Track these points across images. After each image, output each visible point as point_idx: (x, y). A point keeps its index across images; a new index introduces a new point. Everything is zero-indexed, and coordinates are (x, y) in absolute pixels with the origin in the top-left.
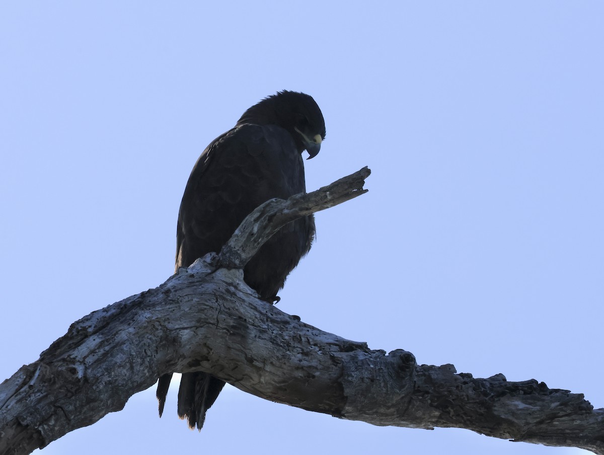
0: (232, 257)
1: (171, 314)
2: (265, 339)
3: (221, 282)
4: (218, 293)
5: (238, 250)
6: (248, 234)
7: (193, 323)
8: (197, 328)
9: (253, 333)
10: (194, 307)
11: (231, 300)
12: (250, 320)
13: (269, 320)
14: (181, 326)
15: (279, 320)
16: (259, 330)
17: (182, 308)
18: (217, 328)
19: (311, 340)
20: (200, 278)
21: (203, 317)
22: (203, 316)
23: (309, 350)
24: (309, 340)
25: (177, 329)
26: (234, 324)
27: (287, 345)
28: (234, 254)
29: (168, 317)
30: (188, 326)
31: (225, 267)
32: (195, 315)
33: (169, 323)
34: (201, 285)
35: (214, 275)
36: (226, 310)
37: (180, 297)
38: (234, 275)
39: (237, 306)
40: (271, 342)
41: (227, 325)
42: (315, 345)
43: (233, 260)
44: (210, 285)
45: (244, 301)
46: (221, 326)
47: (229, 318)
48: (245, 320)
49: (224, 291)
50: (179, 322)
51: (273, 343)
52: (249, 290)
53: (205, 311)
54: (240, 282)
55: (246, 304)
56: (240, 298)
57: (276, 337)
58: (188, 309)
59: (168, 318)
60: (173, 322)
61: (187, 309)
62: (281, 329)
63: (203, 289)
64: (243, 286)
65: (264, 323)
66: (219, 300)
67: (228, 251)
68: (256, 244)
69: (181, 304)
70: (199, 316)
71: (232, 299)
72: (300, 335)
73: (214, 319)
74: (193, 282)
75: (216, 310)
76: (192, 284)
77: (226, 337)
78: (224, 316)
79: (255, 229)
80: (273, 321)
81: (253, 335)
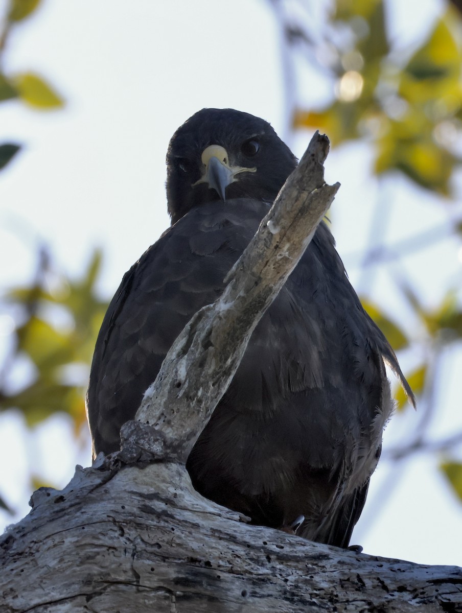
0: (142, 441)
1: (17, 579)
2: (271, 596)
3: (126, 495)
4: (120, 518)
5: (156, 424)
6: (168, 386)
7: (76, 589)
8: (89, 597)
9: (234, 587)
10: (69, 554)
11: (158, 528)
12: (221, 563)
13: (272, 557)
14: (48, 599)
15: (300, 554)
16: (249, 579)
17: (40, 563)
18: (139, 591)
19: (387, 582)
20: (77, 497)
21: (96, 572)
22: (95, 570)
23: (384, 600)
24: (382, 582)
25: (39, 605)
26: (180, 576)
27: (331, 600)
28: (146, 433)
29: (10, 586)
30: (63, 596)
31: (131, 465)
32: (75, 571)
33: (15, 597)
34: (80, 509)
35: (108, 485)
36: (149, 549)
37: (36, 543)
38: (158, 476)
39: (179, 537)
40: (287, 599)
41: (162, 580)
42: (401, 589)
43: (147, 447)
44: (100, 505)
45: (196, 526)
46: (147, 583)
47: (162, 563)
48: (208, 564)
49: (135, 510)
50: (39, 591)
51: (292, 601)
52: (210, 506)
53: (98, 557)
54: (179, 492)
55: (205, 531)
56: (186, 522)
57: (296, 587)
58: (56, 562)
59: (12, 590)
60: (24, 594)
61: (53, 563)
62: (308, 571)
63: (85, 516)
64: (191, 498)
65: (263, 565)
66: (126, 530)
67: (132, 432)
68: (193, 404)
69: (37, 555)
70: (87, 572)
71: (162, 524)
72: (358, 576)
73: (125, 572)
74: (63, 510)
75: (125, 551)
76: (60, 514)
77: (170, 606)
78: (148, 562)
79: (182, 372)
80: (282, 558)
81: (238, 593)
